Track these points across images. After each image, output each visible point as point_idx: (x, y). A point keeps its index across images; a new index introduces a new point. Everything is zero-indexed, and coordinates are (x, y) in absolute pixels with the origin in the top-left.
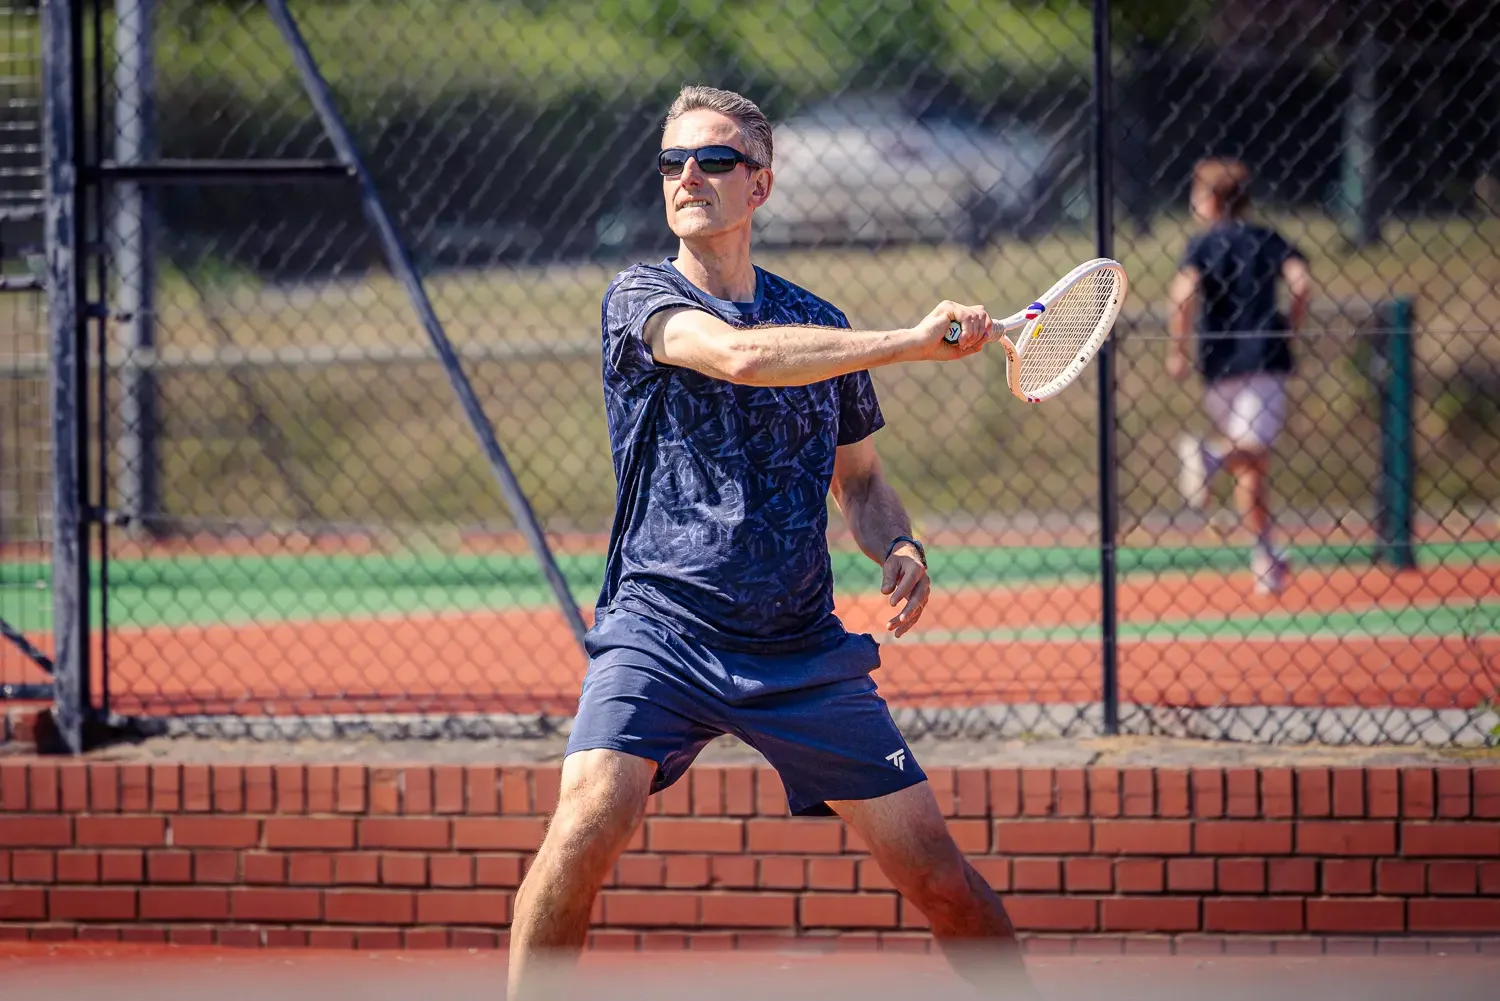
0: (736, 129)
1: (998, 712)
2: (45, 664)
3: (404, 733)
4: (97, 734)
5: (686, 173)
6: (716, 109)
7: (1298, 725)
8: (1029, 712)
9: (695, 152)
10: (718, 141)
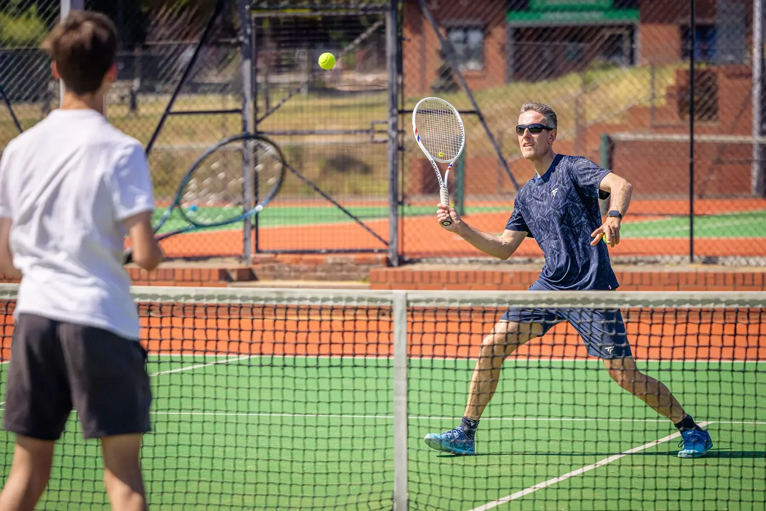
0: (543, 117)
1: (659, 258)
2: (386, 243)
3: (490, 262)
4: (402, 262)
5: (525, 134)
6: (535, 110)
7: (743, 261)
8: (667, 258)
9: (528, 127)
10: (535, 122)
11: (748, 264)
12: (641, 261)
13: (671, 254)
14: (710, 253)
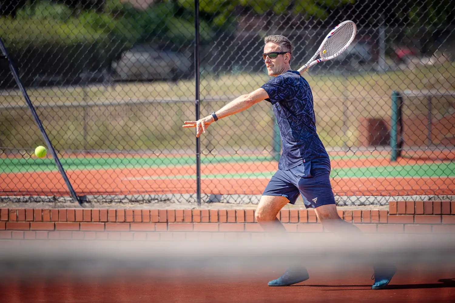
0: (277, 46)
3: (18, 201)
10: (273, 51)
11: (250, 201)
12: (154, 199)
13: (180, 192)
14: (216, 191)
